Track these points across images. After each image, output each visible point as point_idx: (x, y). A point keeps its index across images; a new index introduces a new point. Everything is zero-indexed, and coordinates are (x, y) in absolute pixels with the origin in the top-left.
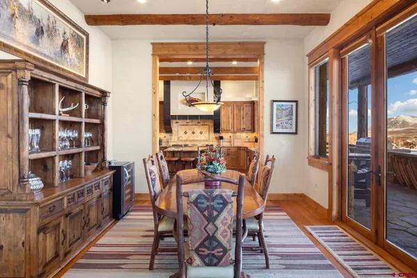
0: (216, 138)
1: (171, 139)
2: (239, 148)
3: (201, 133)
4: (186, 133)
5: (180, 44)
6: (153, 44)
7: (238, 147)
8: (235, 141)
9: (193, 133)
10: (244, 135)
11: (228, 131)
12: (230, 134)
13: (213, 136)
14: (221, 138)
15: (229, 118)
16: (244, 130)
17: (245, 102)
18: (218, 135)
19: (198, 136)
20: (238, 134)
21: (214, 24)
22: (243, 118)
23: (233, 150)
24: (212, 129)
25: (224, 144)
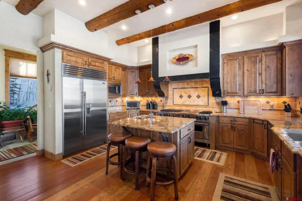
0: (218, 103)
1: (166, 103)
2: (252, 121)
3: (198, 97)
4: (181, 97)
7: (250, 119)
8: (247, 107)
9: (189, 97)
10: (262, 100)
11: (233, 94)
13: (213, 100)
14: (225, 103)
15: (235, 76)
16: (262, 93)
17: (263, 50)
18: (219, 100)
19: (194, 101)
20: (252, 99)
22: (260, 74)
23: (240, 122)
25: (230, 112)
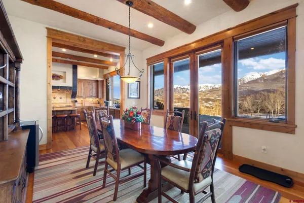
0: (72, 102)
2: (89, 108)
3: (61, 98)
5: (72, 35)
6: (47, 28)
8: (85, 103)
9: (54, 98)
10: (91, 99)
11: (81, 97)
12: (82, 99)
13: (70, 100)
14: (76, 101)
15: (82, 89)
16: (91, 97)
18: (73, 99)
19: (58, 101)
20: (87, 99)
21: (110, 29)
22: (91, 90)
24: (70, 96)
25: (77, 105)
